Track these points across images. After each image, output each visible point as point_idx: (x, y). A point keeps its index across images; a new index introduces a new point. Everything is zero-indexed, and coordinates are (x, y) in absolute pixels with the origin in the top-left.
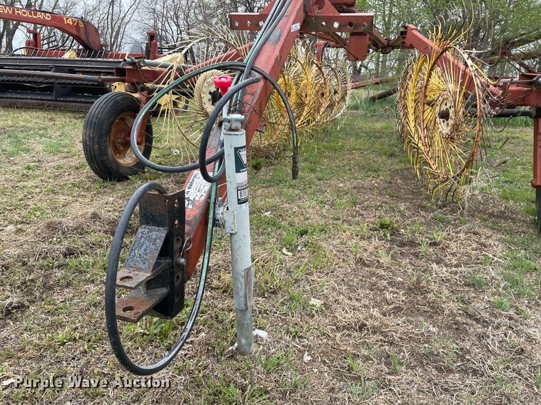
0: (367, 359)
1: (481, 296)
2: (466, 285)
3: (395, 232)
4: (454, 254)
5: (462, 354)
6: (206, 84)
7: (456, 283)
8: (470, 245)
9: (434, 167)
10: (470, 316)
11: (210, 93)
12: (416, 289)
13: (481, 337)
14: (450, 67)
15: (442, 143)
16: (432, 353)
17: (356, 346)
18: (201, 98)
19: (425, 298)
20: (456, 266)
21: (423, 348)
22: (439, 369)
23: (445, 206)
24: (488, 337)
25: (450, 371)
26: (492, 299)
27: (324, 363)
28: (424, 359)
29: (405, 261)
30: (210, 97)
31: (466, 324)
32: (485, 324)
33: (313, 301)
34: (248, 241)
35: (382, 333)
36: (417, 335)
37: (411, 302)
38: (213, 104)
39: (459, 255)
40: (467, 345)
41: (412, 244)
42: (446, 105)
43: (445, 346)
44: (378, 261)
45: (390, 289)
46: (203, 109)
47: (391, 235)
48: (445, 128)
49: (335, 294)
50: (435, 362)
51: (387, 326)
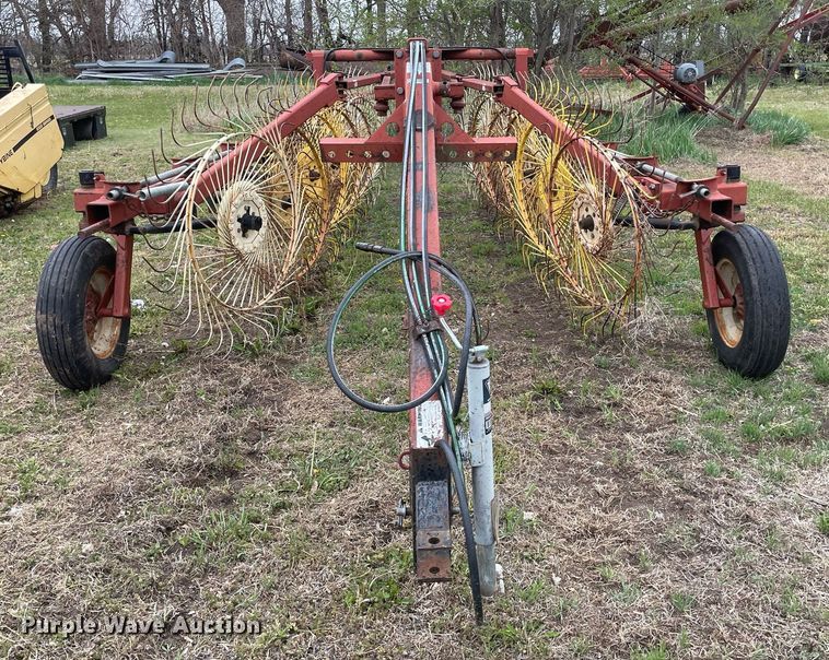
0: (614, 564)
1: (688, 465)
2: (669, 453)
3: (563, 397)
4: (641, 416)
5: (696, 534)
6: (233, 209)
7: (657, 454)
8: (653, 398)
9: (579, 290)
10: (686, 491)
11: (239, 220)
12: (623, 472)
13: (706, 512)
14: (586, 161)
15: (587, 259)
16: (669, 542)
17: (596, 554)
18: (228, 231)
19: (637, 481)
20: (649, 430)
21: (659, 538)
22: (681, 556)
23: (603, 343)
24: (713, 510)
25: (691, 555)
26: (699, 466)
27: (575, 579)
28: (664, 550)
29: (594, 438)
30: (239, 225)
31: (687, 501)
32: (705, 496)
33: (528, 516)
34: (492, 469)
35: (614, 532)
36: (647, 526)
37: (624, 489)
38: (244, 236)
39: (647, 415)
40: (696, 524)
41: (590, 410)
42: (587, 210)
43: (679, 531)
44: (564, 445)
45: (598, 479)
46: (232, 247)
47: (560, 402)
48: (589, 241)
49: (542, 500)
50: (675, 549)
51: (616, 524)
